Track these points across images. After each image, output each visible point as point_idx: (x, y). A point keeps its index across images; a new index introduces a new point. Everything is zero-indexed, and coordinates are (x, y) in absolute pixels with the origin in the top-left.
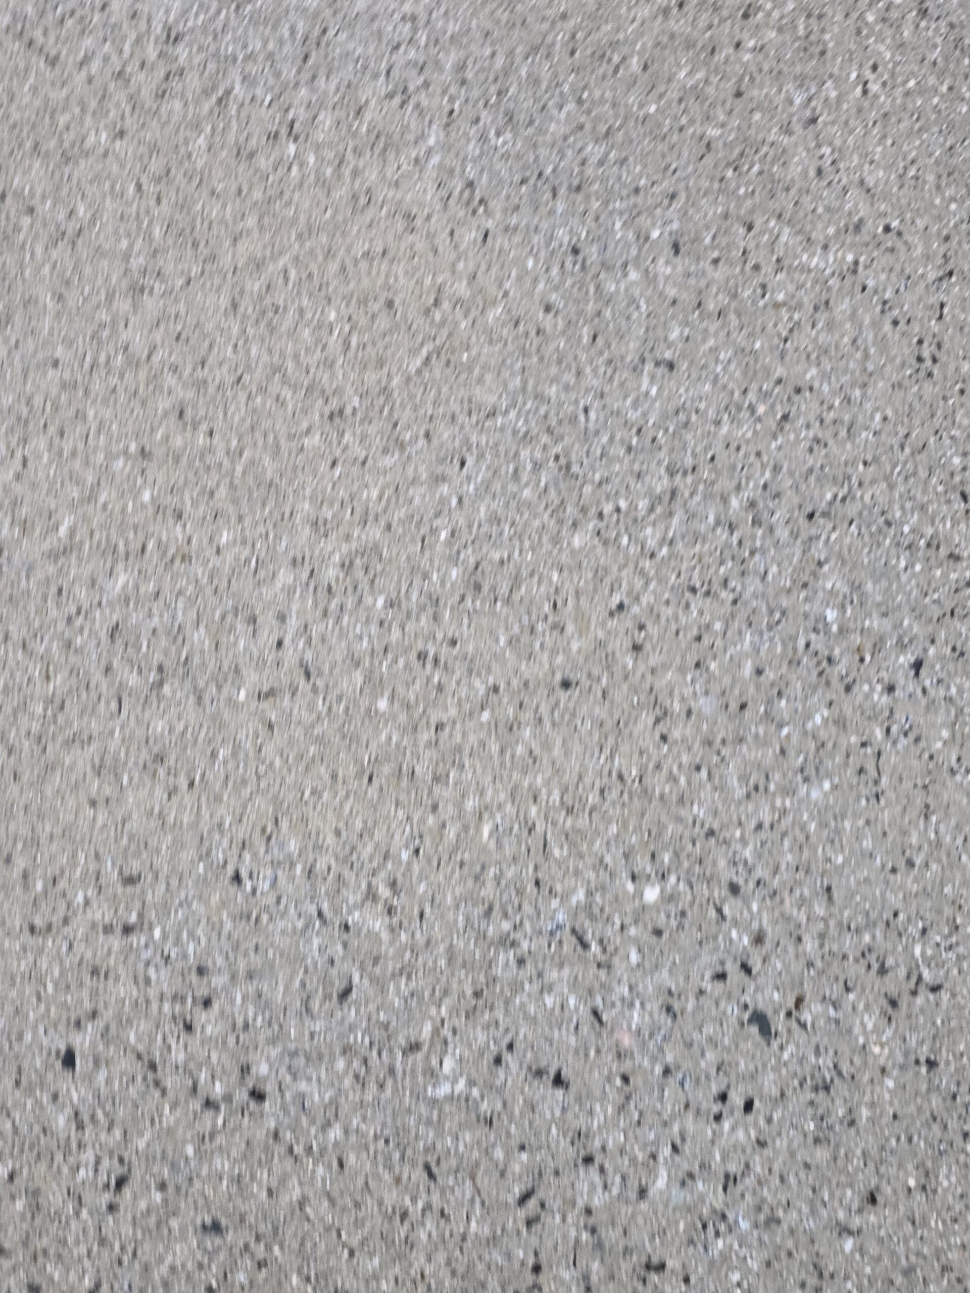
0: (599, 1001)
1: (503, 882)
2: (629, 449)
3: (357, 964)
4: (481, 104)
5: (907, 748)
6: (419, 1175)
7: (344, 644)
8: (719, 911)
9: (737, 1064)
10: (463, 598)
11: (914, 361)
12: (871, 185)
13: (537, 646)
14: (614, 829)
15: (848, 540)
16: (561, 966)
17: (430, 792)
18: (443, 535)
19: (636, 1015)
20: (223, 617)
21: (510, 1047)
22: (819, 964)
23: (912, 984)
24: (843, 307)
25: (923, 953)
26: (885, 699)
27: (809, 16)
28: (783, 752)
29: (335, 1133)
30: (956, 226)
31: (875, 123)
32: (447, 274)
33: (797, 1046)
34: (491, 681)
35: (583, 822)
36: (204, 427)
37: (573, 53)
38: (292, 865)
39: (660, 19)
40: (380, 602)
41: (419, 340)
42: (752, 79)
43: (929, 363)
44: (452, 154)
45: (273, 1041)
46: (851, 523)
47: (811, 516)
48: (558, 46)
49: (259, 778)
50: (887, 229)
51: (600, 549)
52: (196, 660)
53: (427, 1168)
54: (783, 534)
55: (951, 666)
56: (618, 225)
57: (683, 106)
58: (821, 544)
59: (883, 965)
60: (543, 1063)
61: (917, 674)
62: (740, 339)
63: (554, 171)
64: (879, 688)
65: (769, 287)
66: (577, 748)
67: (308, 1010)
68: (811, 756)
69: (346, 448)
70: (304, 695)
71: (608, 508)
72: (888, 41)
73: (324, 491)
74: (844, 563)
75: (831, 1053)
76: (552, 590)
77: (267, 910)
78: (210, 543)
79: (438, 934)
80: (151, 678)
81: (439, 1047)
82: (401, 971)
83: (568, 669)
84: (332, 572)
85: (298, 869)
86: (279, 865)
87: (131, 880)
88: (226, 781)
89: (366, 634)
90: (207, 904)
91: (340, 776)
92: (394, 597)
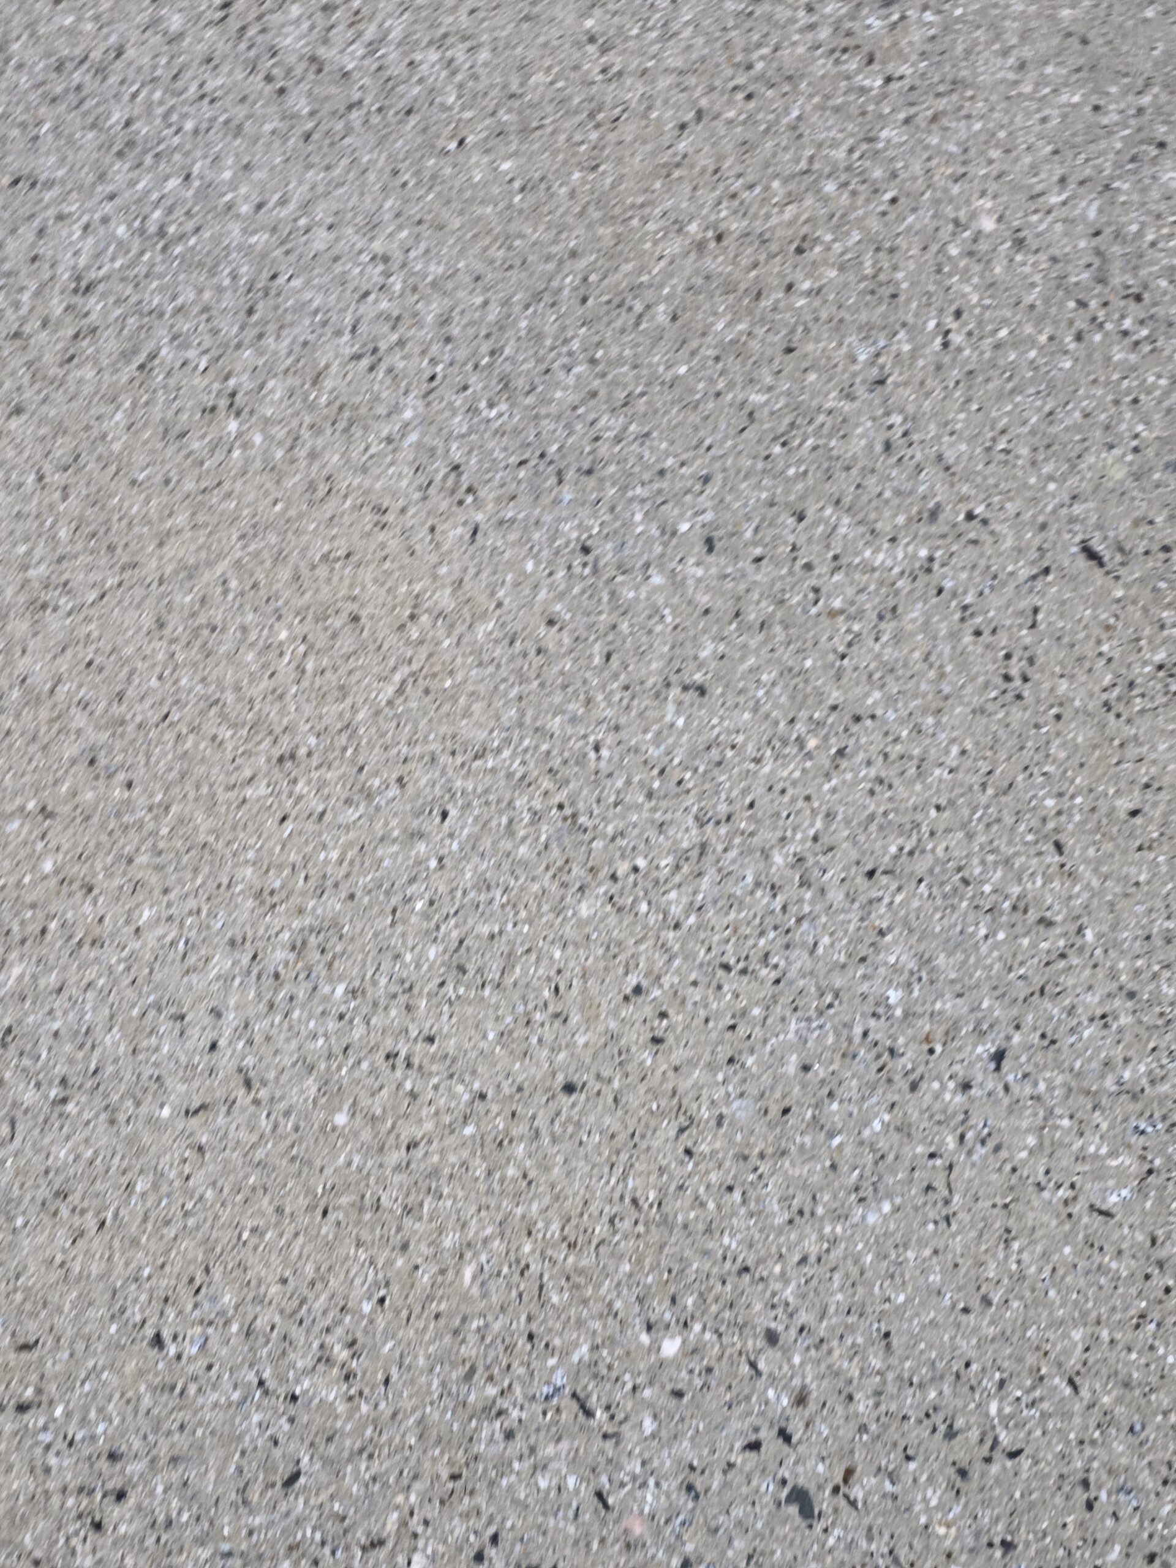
0: (604, 1479)
1: (488, 1340)
2: (650, 794)
3: (307, 1443)
4: (469, 366)
5: (985, 1158)
7: (294, 1044)
8: (753, 1365)
9: (773, 1553)
10: (442, 984)
11: (999, 681)
12: (951, 461)
13: (534, 1040)
14: (627, 1267)
15: (916, 904)
16: (559, 1440)
18: (419, 905)
19: (649, 1498)
20: (143, 1015)
22: (873, 1427)
23: (985, 1450)
24: (914, 614)
25: (1000, 1410)
26: (959, 1098)
27: (878, 249)
28: (833, 1167)
30: (1054, 511)
31: (957, 383)
32: (426, 582)
33: (845, 1528)
34: (476, 1086)
35: (588, 1260)
36: (121, 776)
37: (584, 300)
38: (227, 1323)
39: (693, 256)
40: (340, 989)
41: (392, 663)
42: (807, 330)
43: (1018, 682)
44: (433, 429)
46: (920, 881)
47: (871, 874)
48: (566, 292)
50: (970, 516)
51: (612, 920)
52: (110, 1069)
54: (836, 896)
55: (1039, 1058)
56: (638, 517)
57: (720, 365)
58: (883, 910)
59: (951, 1426)
61: (998, 1068)
62: (786, 655)
63: (560, 449)
64: (951, 1085)
65: (824, 590)
66: (583, 1168)
67: (245, 1502)
68: (867, 1172)
69: (300, 798)
70: (243, 1110)
71: (623, 868)
72: (976, 280)
73: (271, 852)
74: (911, 931)
75: (886, 1537)
76: (553, 973)
77: (195, 1379)
78: (128, 922)
79: (407, 1404)
80: (53, 1093)
81: (407, 1542)
82: (361, 1451)
83: (572, 1069)
84: (280, 955)
85: (235, 1328)
86: (210, 1323)
87: (26, 1347)
88: (145, 1220)
89: (321, 1031)
90: (120, 1372)
91: (288, 1210)
92: (356, 983)
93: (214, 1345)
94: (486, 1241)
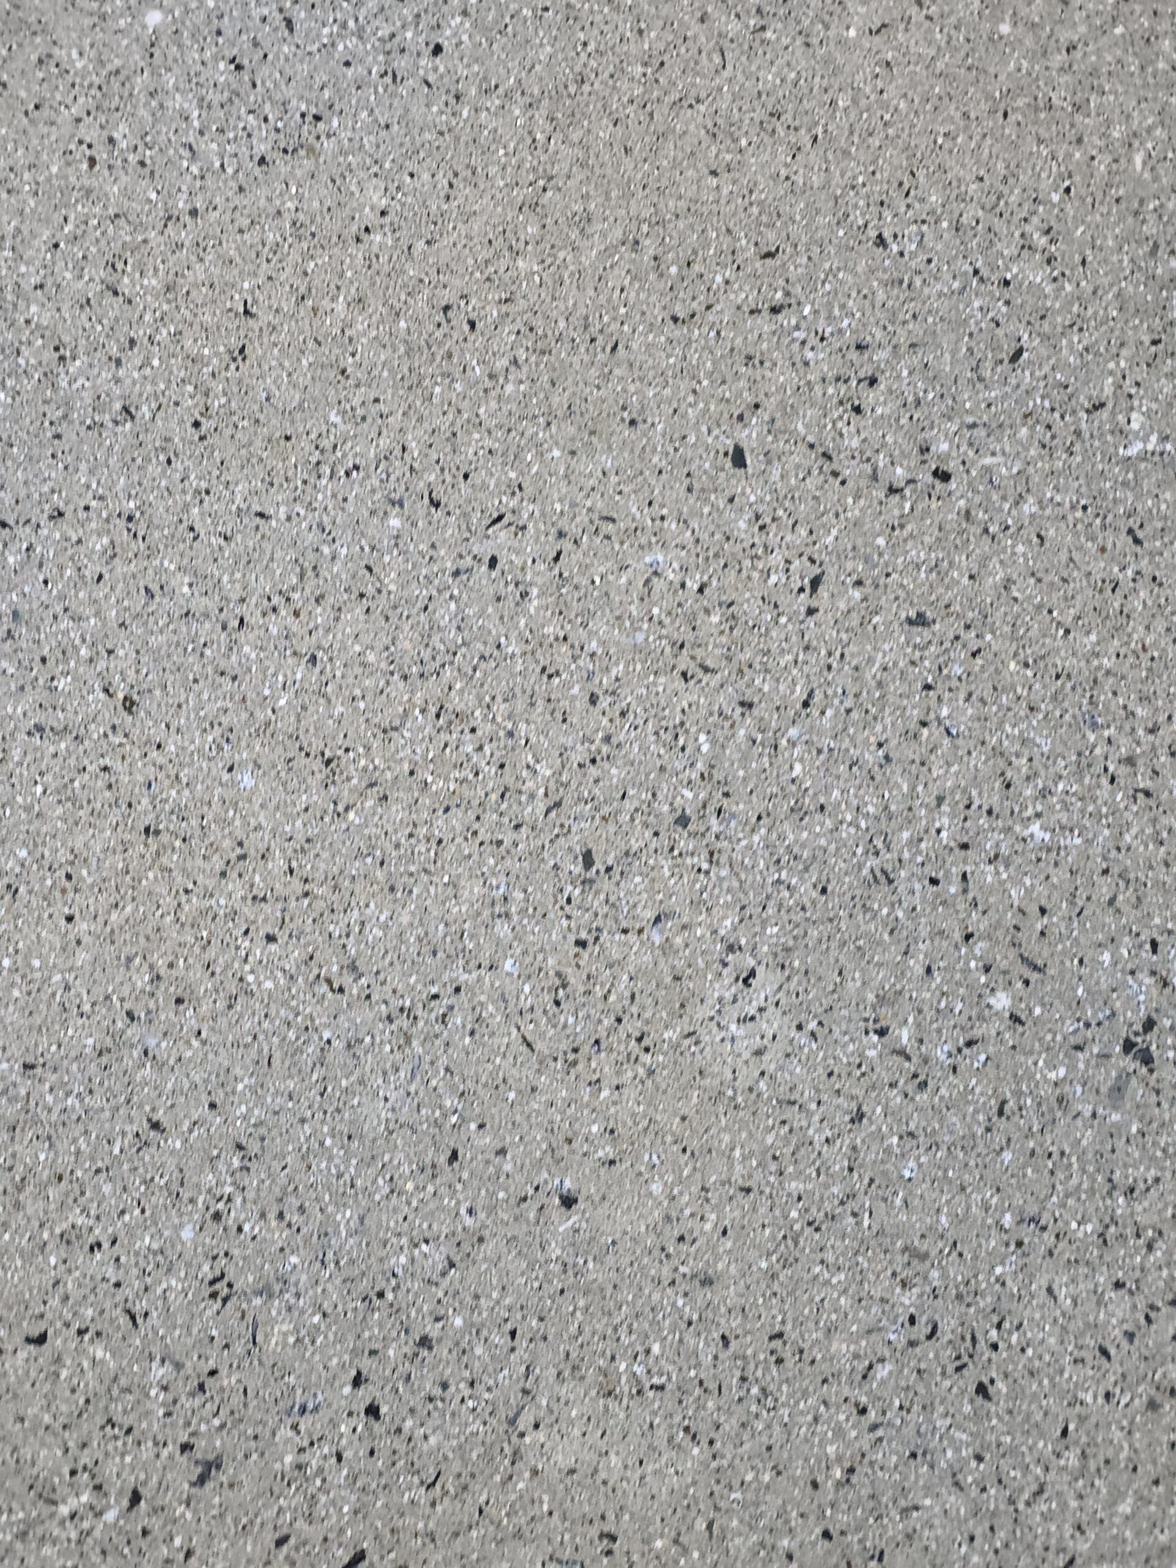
6: (1124, 541)
17: (1072, 125)
29: (1029, 507)
45: (947, 417)
49: (886, 125)
53: (1130, 532)
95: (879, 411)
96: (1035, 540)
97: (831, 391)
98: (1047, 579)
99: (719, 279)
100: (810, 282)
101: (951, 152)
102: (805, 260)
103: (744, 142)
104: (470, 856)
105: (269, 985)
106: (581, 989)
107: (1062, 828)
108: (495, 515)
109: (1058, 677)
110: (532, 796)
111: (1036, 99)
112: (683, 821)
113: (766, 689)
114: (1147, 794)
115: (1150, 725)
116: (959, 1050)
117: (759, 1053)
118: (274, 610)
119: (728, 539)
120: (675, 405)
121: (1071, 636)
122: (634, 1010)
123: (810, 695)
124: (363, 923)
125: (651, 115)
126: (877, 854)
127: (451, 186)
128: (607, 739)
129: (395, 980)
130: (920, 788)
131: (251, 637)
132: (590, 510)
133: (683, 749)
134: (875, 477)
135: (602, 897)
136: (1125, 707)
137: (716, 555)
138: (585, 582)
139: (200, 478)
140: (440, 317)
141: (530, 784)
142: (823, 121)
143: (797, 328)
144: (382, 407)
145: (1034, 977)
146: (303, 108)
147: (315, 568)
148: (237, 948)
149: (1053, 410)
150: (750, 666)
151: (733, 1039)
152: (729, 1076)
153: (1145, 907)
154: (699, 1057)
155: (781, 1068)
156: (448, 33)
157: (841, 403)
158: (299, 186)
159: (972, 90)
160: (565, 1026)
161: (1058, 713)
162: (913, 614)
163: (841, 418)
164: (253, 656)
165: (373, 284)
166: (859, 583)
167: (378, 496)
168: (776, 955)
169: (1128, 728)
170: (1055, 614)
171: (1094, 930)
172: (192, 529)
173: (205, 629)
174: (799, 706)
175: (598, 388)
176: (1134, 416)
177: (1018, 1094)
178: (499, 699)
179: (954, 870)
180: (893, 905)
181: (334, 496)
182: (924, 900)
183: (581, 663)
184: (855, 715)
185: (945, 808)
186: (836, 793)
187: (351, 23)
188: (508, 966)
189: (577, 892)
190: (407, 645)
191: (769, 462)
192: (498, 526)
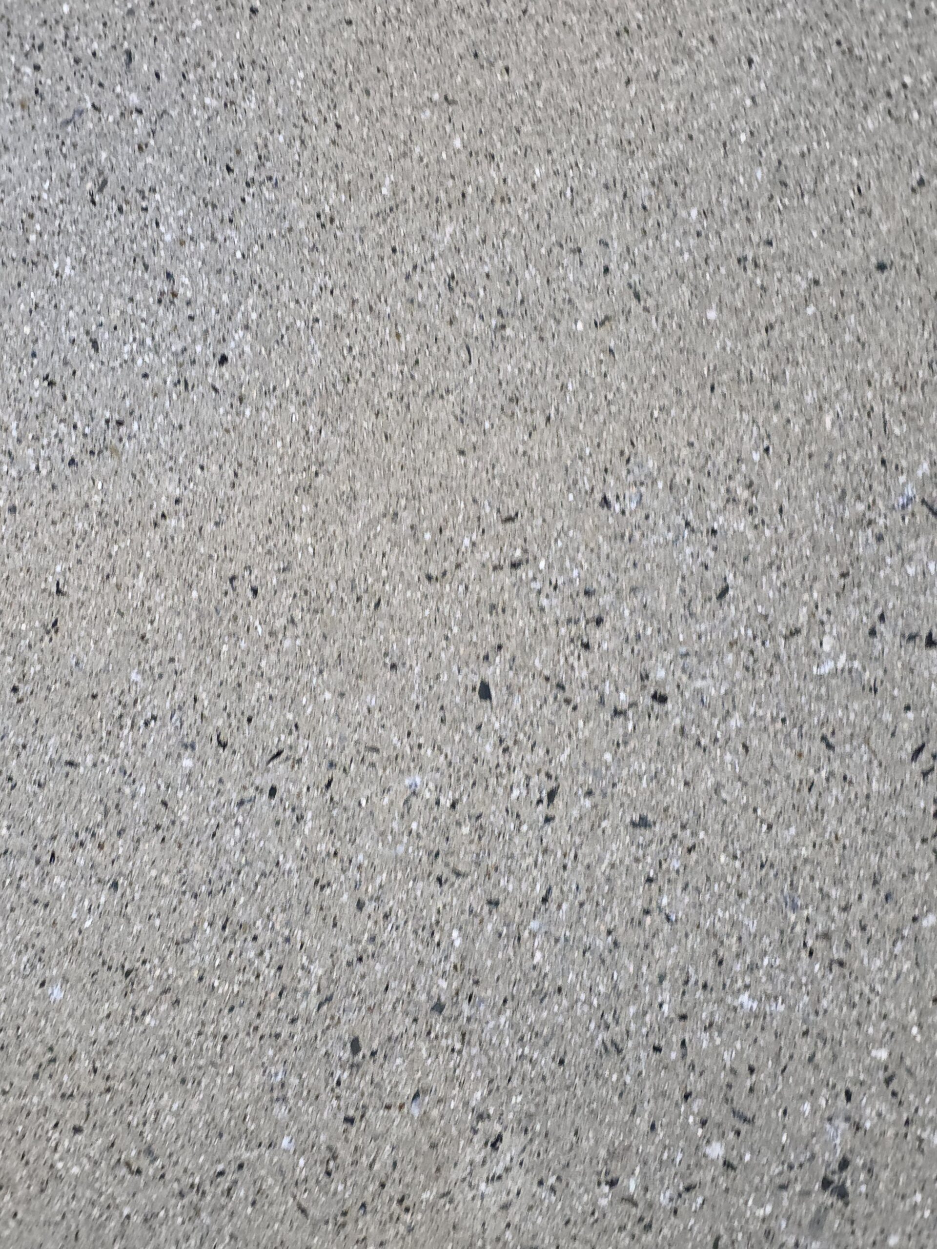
1: (852, 468)
2: (906, 24)
3: (729, 565)
6: (818, 747)
7: (667, 260)
10: (771, 198)
13: (849, 233)
16: (917, 536)
17: (770, 393)
18: (743, 137)
20: (550, 252)
21: (882, 618)
29: (736, 721)
34: (810, 275)
35: (917, 397)
36: (500, 64)
38: (654, 482)
40: (694, 212)
45: (664, 648)
49: (609, 403)
51: (893, 128)
52: (532, 298)
53: (824, 738)
60: (914, 630)
66: (902, 328)
67: (691, 615)
69: (637, 64)
70: (637, 317)
71: (894, 86)
73: (623, 112)
76: (854, 178)
77: (638, 527)
78: (525, 180)
79: (798, 525)
80: (494, 323)
81: (816, 628)
82: (771, 564)
83: (881, 251)
84: (644, 191)
85: (660, 485)
86: (642, 484)
87: (510, 519)
88: (579, 411)
89: (685, 247)
90: (582, 530)
91: (684, 390)
92: (706, 206)
93: (647, 500)
94: (837, 395)
95: (605, 646)
96: (741, 749)
97: (563, 631)
98: (751, 783)
99: (467, 542)
100: (545, 541)
101: (665, 423)
102: (540, 521)
103: (487, 425)
104: (252, 1049)
105: (76, 1170)
106: (349, 1160)
107: (768, 997)
108: (275, 752)
109: (762, 866)
110: (306, 993)
111: (739, 373)
112: (439, 1007)
113: (510, 888)
114: (841, 964)
115: (843, 904)
116: (680, 1195)
117: (505, 1207)
118: (82, 844)
119: (476, 761)
120: (430, 649)
121: (774, 831)
122: (396, 1175)
123: (549, 891)
124: (157, 1113)
125: (408, 407)
126: (607, 1027)
127: (236, 475)
128: (372, 939)
129: (186, 1160)
130: (644, 969)
131: (62, 869)
132: (357, 743)
133: (438, 944)
134: (602, 702)
135: (368, 1078)
136: (821, 890)
137: (466, 776)
138: (352, 804)
139: (18, 735)
140: (227, 586)
141: (304, 983)
142: (555, 403)
143: (535, 579)
144: (177, 666)
145: (744, 1128)
146: (108, 415)
147: (117, 806)
148: (48, 1140)
149: (755, 638)
150: (496, 869)
151: (483, 1197)
152: (478, 1228)
153: (840, 1060)
154: (452, 1214)
155: (524, 1219)
156: (233, 345)
157: (572, 641)
158: (104, 481)
159: (683, 370)
160: (335, 1193)
161: (763, 898)
162: (636, 817)
163: (572, 653)
164: (63, 885)
165: (169, 561)
166: (589, 793)
167: (173, 741)
168: (520, 1122)
169: (823, 907)
170: (759, 811)
171: (797, 1084)
172: (10, 779)
173: (21, 865)
174: (538, 902)
175: (364, 638)
176: (826, 640)
177: (731, 1230)
178: (278, 909)
179: (674, 1039)
180: (622, 1072)
181: (135, 743)
182: (648, 1064)
183: (349, 874)
184: (587, 907)
185: (666, 984)
186: (572, 976)
187: (149, 341)
188: (285, 1143)
189: (346, 1074)
190: (197, 867)
191: (511, 694)
192: (276, 761)
